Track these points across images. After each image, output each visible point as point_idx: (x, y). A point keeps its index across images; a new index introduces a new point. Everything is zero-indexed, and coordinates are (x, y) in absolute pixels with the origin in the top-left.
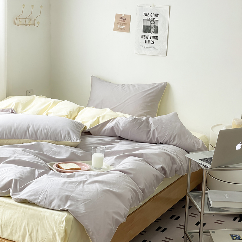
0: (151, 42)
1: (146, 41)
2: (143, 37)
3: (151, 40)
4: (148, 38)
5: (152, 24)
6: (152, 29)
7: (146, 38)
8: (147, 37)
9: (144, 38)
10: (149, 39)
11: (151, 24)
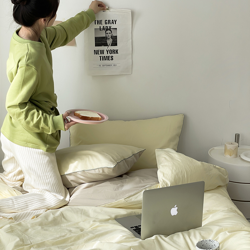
0: (109, 58)
1: (102, 57)
2: (96, 52)
3: (109, 55)
4: (103, 54)
5: (109, 34)
6: (109, 41)
7: (101, 54)
8: (102, 52)
9: (98, 54)
10: (106, 54)
11: (107, 35)
